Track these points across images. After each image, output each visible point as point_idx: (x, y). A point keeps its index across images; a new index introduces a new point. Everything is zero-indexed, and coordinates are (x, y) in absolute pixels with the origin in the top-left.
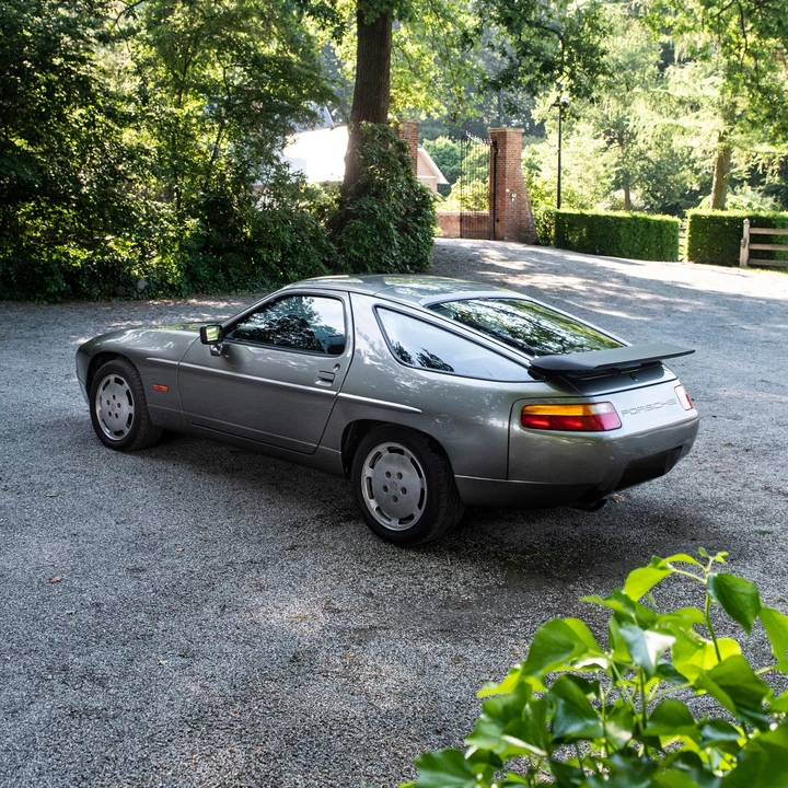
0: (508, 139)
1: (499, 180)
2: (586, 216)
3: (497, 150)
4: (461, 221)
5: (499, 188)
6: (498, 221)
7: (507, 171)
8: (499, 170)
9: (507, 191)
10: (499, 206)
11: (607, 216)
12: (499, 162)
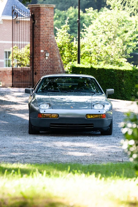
0: (42, 13)
1: (36, 43)
2: (95, 69)
3: (34, 21)
4: (13, 74)
5: (36, 49)
6: (36, 74)
7: (42, 36)
8: (36, 36)
9: (42, 51)
10: (36, 63)
11: (112, 70)
12: (36, 29)
